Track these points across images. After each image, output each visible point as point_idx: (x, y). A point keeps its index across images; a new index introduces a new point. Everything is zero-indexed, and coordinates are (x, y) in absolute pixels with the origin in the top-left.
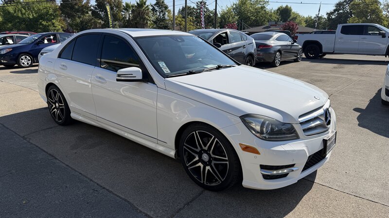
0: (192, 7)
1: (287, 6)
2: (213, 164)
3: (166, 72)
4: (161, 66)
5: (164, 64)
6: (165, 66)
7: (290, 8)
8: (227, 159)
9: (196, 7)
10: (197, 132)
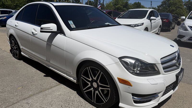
0: (92, 1)
1: (138, 2)
2: (100, 90)
3: (72, 27)
4: (70, 23)
5: (72, 22)
6: (73, 23)
7: (140, 3)
8: (109, 86)
9: (94, 1)
10: (89, 67)
